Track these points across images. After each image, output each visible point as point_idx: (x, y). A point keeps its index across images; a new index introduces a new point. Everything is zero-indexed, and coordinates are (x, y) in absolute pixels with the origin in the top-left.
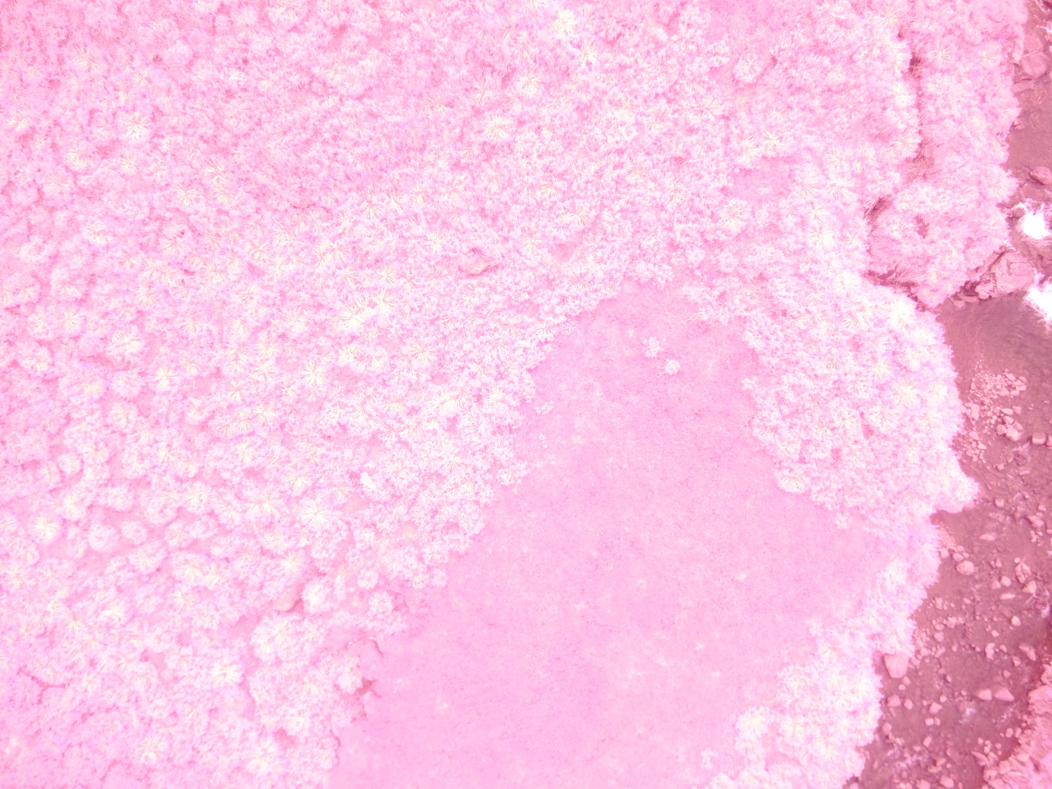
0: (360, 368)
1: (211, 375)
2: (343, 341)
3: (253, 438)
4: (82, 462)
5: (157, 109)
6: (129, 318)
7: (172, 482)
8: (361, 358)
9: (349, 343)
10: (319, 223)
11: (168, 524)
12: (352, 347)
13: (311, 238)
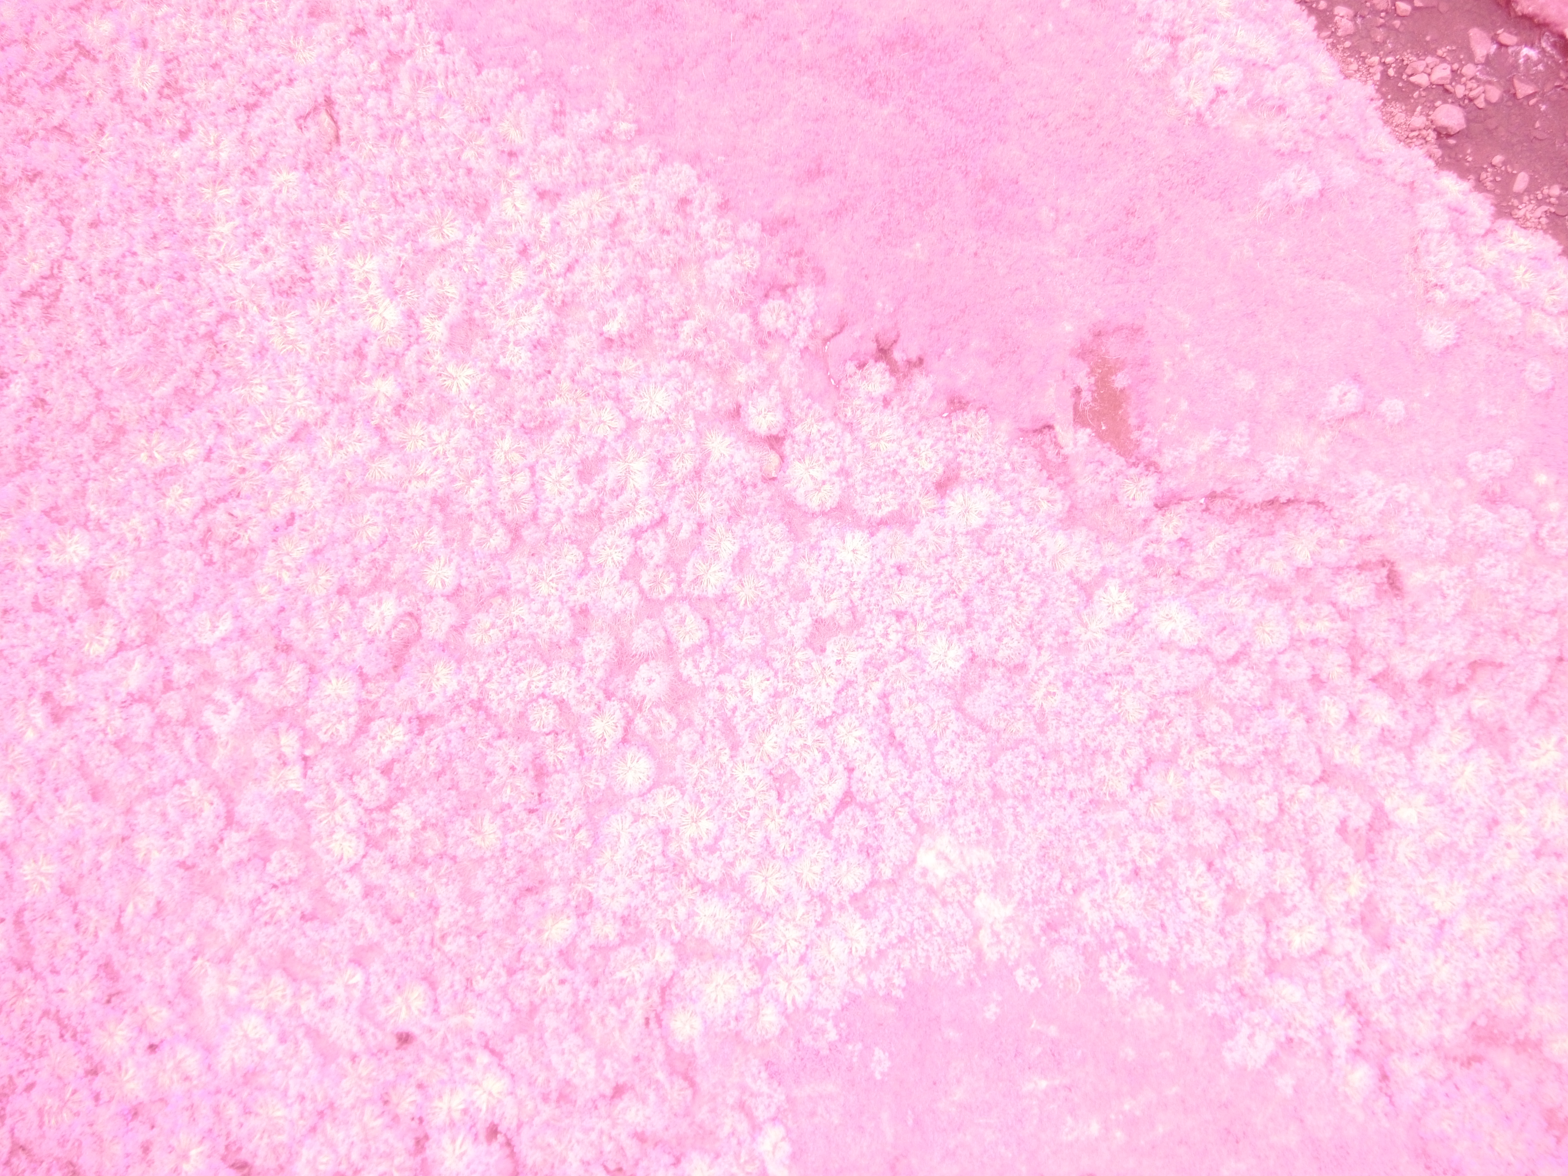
0: (454, 310)
1: (442, 510)
2: (413, 331)
3: (538, 468)
4: (543, 696)
6: (346, 608)
7: (585, 579)
8: (440, 311)
9: (417, 323)
10: (239, 335)
11: (641, 591)
12: (425, 320)
13: (261, 352)
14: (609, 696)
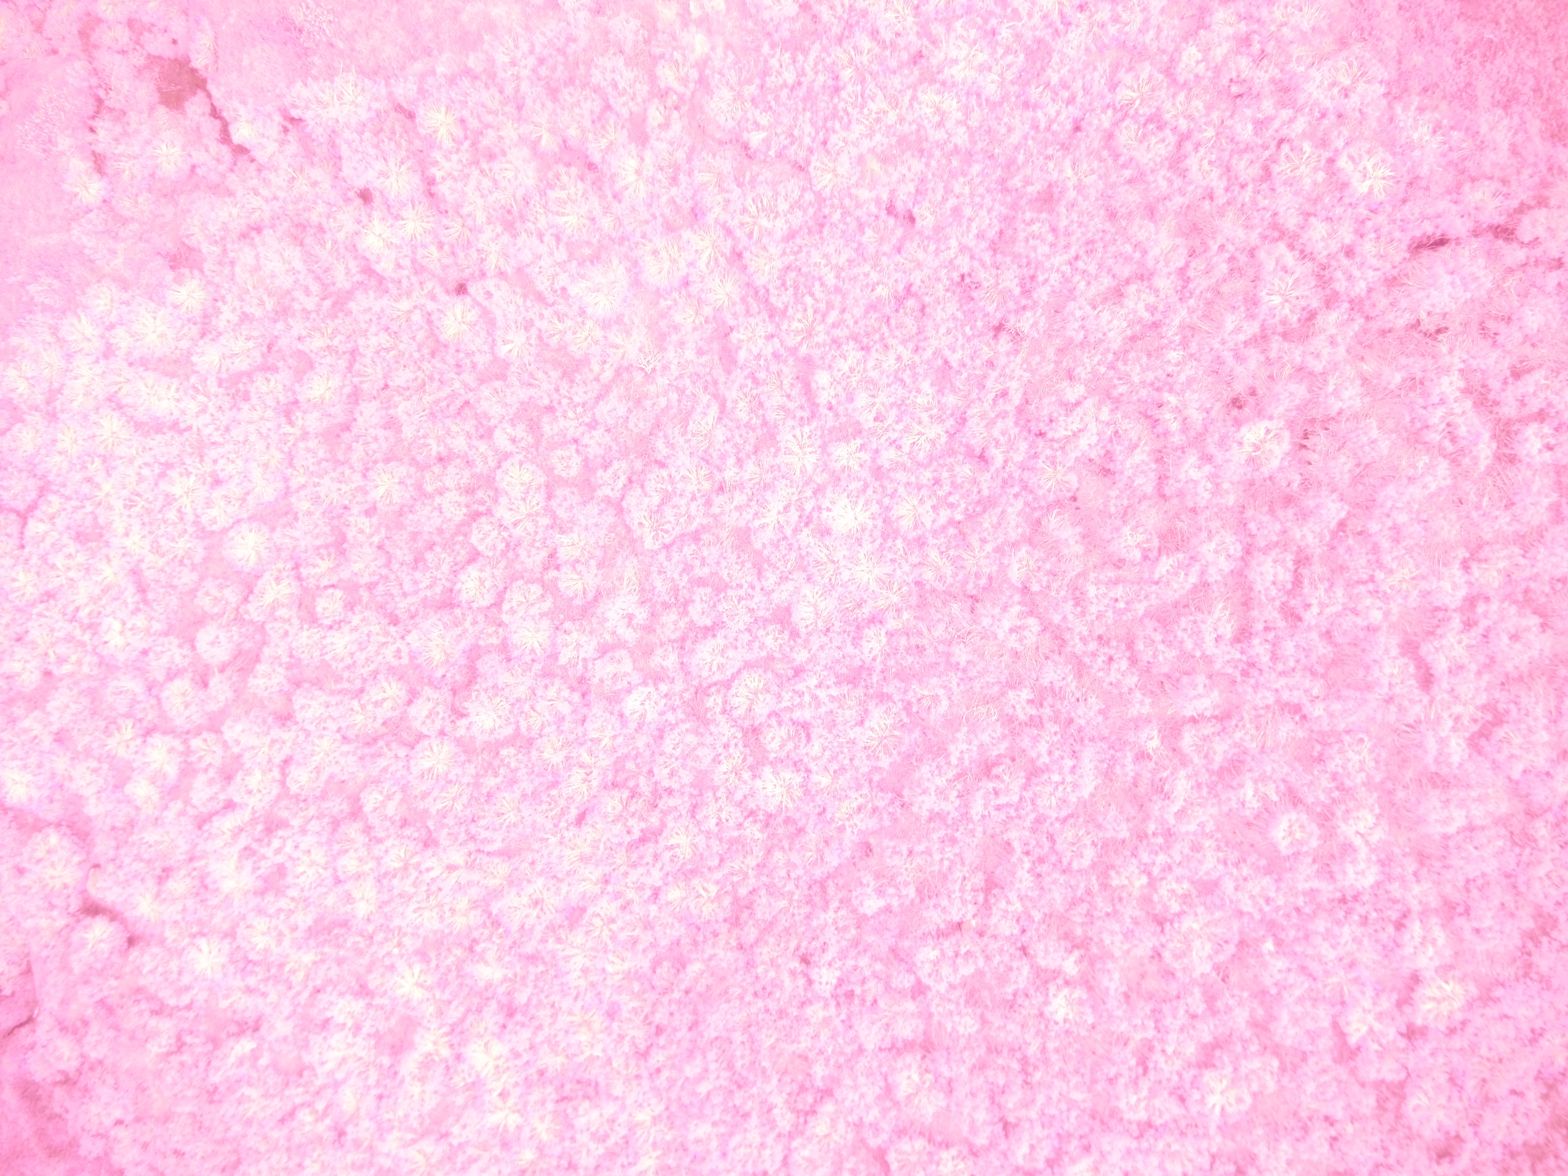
0: (409, 1065)
1: (428, 832)
2: (456, 1039)
3: (330, 880)
4: (328, 628)
5: (801, 831)
6: (524, 725)
7: (283, 754)
8: (427, 1063)
9: (452, 1049)
10: (630, 1034)
12: (445, 1052)
13: (612, 1014)
14: (261, 628)
